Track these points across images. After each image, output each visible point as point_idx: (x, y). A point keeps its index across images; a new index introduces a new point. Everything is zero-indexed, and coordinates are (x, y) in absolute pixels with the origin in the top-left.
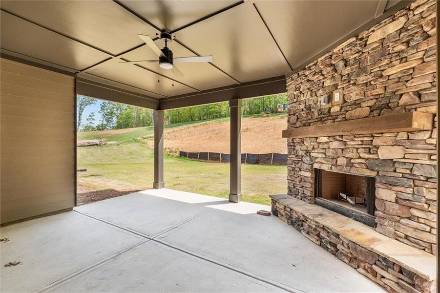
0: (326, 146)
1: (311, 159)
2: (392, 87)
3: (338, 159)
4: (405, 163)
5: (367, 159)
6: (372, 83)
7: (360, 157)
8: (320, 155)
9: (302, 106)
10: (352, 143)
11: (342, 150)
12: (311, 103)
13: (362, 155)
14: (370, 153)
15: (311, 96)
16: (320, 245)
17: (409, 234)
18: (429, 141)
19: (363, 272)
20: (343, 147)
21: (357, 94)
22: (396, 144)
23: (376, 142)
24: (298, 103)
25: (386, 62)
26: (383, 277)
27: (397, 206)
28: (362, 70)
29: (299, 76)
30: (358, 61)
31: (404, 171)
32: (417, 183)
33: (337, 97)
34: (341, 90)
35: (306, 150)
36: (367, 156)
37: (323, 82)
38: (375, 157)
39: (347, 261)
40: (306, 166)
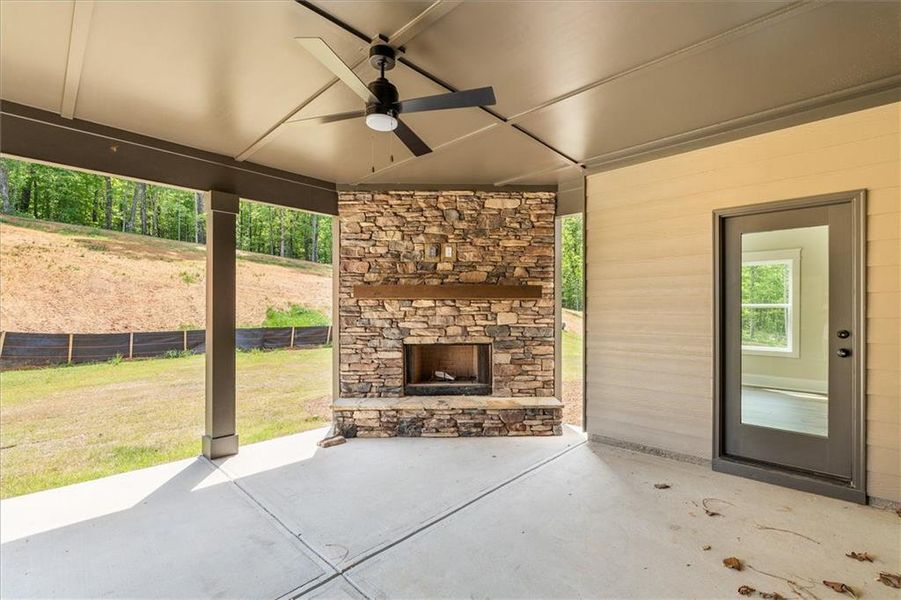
0: (430, 312)
1: (401, 331)
2: (509, 258)
3: (448, 329)
4: (518, 328)
5: (485, 327)
6: (491, 248)
7: (476, 325)
8: (419, 325)
9: (382, 250)
10: (468, 309)
11: (454, 317)
12: (403, 250)
13: (478, 322)
14: (487, 319)
15: (403, 239)
16: (460, 436)
17: (522, 388)
18: (534, 309)
19: (515, 433)
20: (457, 314)
21: (475, 256)
22: (511, 310)
23: (494, 308)
24: (372, 243)
25: (505, 233)
26: (531, 426)
27: (512, 367)
28: (480, 233)
29: (373, 200)
30: (474, 220)
31: (517, 334)
32: (528, 343)
33: (448, 252)
34: (454, 246)
35: (391, 319)
36: (484, 323)
37: (425, 227)
38: (493, 323)
39: (496, 433)
40: (390, 343)
